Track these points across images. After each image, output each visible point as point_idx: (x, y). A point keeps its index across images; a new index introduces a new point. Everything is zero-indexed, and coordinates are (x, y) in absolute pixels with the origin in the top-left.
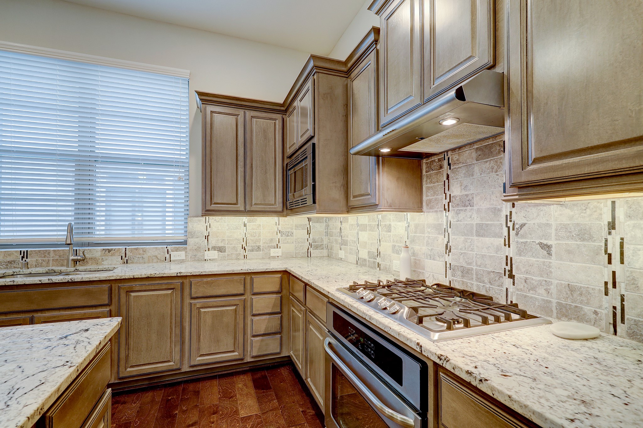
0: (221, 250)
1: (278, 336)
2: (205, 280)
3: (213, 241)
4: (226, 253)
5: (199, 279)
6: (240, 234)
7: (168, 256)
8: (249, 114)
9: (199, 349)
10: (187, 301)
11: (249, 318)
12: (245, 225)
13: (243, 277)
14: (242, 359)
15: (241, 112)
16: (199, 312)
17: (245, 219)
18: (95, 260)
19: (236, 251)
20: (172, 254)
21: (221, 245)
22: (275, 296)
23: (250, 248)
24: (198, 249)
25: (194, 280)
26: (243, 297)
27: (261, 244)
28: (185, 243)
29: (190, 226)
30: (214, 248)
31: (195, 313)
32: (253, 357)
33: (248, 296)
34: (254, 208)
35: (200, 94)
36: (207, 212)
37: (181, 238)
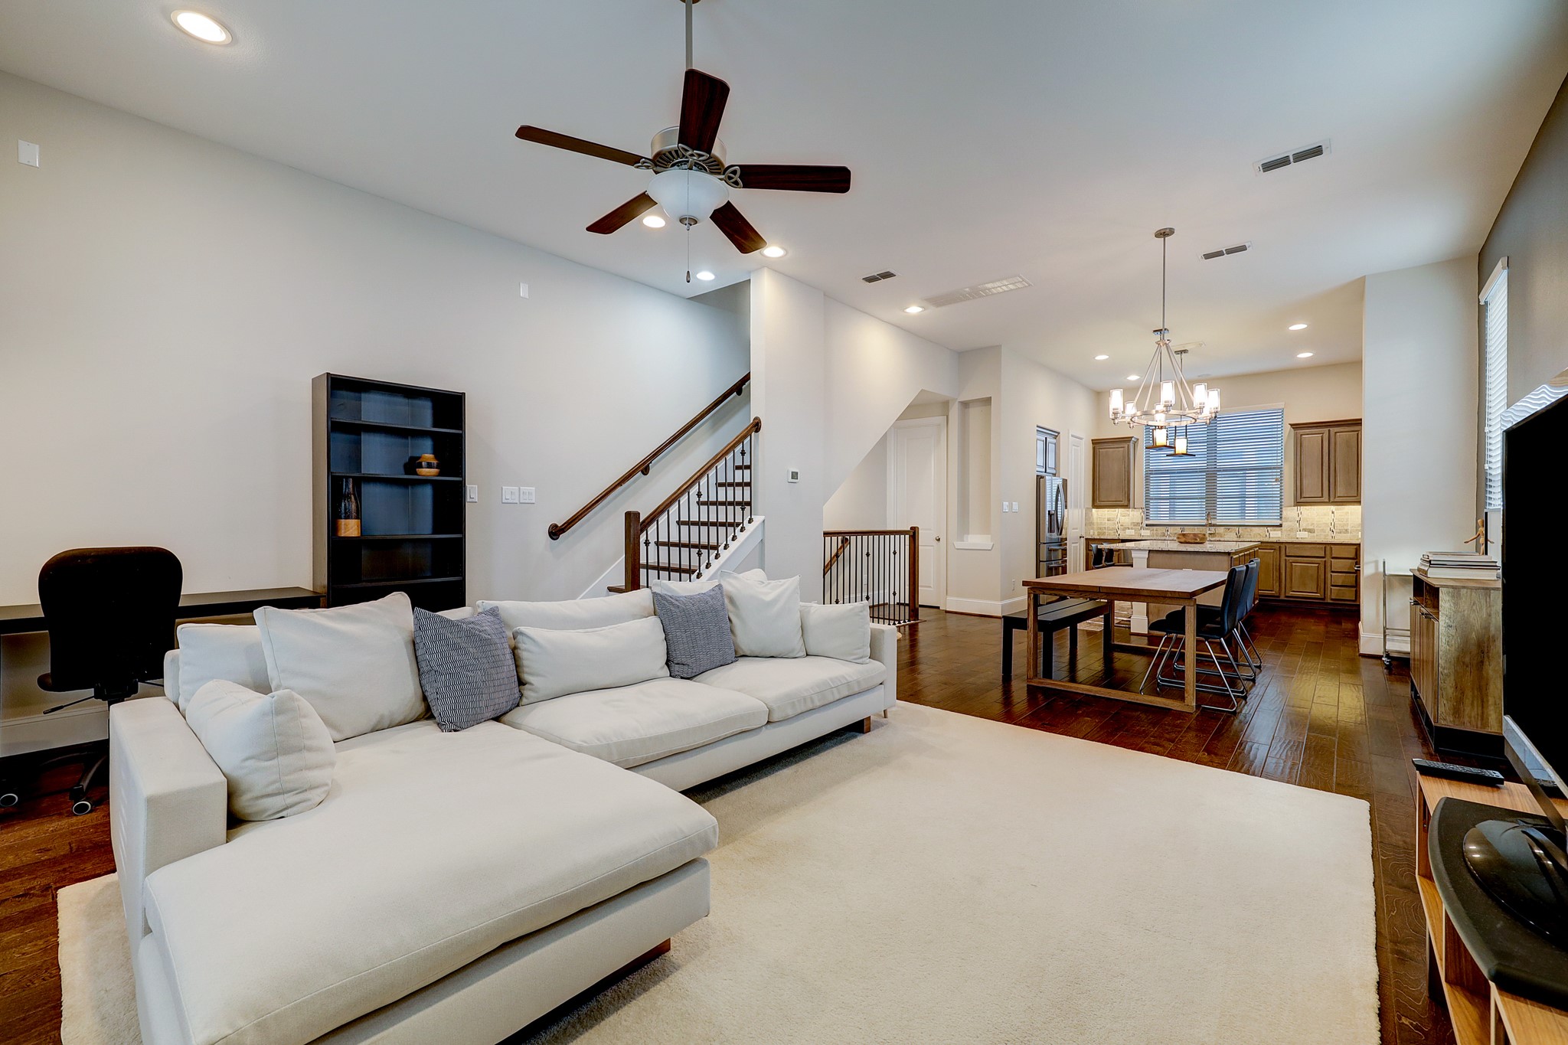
0: (1310, 531)
1: (1355, 589)
2: (1296, 546)
3: (1303, 525)
4: (1315, 534)
5: (1292, 545)
6: (1329, 519)
7: (1268, 534)
8: (1333, 430)
9: (1291, 587)
10: (1283, 557)
11: (1329, 575)
12: (1333, 513)
13: (1323, 546)
14: (1324, 599)
15: (1327, 429)
16: (1292, 565)
17: (1333, 508)
18: (1220, 535)
19: (1325, 532)
20: (1271, 533)
21: (1310, 527)
22: (1350, 561)
23: (1338, 531)
24: (1291, 530)
25: (1287, 546)
26: (1324, 559)
27: (1349, 528)
28: (1281, 526)
29: (1284, 513)
30: (1305, 530)
31: (1288, 565)
32: (1332, 599)
33: (1328, 559)
34: (1337, 499)
35: (1291, 425)
36: (1298, 503)
37: (1278, 522)
